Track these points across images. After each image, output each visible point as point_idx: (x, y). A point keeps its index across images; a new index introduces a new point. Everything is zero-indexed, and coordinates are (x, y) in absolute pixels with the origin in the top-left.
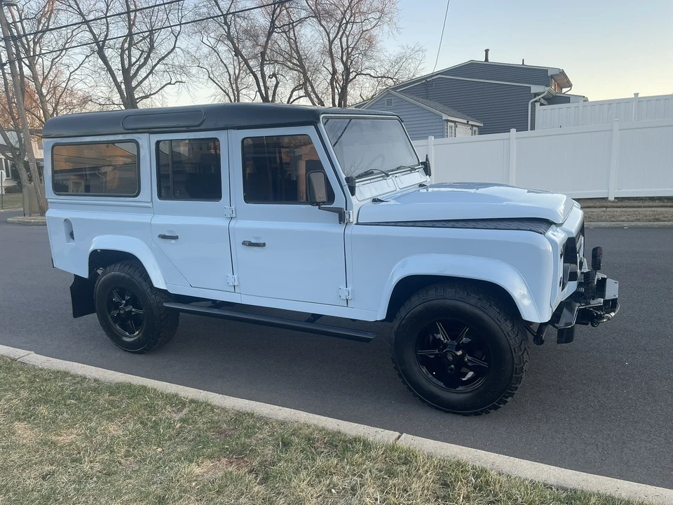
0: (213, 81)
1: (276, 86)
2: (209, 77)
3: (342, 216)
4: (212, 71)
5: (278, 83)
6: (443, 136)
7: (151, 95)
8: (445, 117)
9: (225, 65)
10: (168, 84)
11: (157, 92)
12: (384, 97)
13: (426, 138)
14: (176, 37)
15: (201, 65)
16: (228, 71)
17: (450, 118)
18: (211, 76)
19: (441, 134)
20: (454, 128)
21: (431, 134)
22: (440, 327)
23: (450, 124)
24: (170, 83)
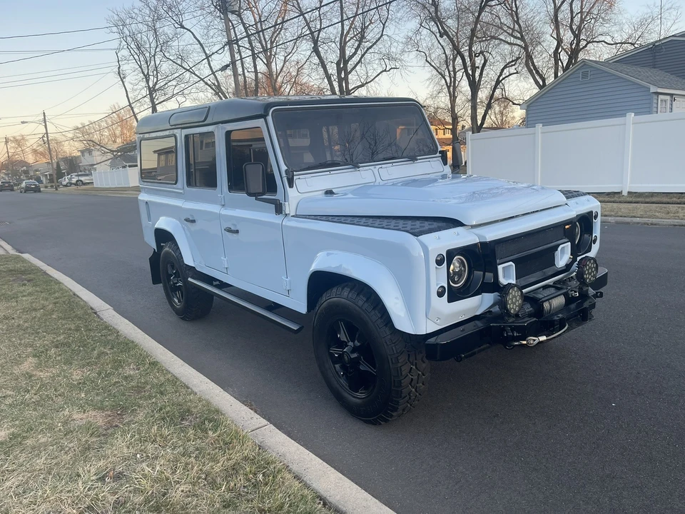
0: (430, 64)
1: (484, 65)
2: (426, 60)
3: (279, 209)
4: (430, 54)
5: (486, 61)
6: (650, 112)
7: (367, 83)
8: (653, 89)
9: (442, 46)
10: (383, 71)
11: (373, 80)
12: (578, 69)
13: (624, 115)
14: (384, 25)
15: (420, 49)
16: (445, 53)
17: (660, 90)
18: (429, 59)
19: (648, 110)
20: (669, 102)
21: (630, 110)
22: (342, 326)
23: (661, 97)
24: (385, 71)
